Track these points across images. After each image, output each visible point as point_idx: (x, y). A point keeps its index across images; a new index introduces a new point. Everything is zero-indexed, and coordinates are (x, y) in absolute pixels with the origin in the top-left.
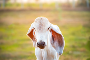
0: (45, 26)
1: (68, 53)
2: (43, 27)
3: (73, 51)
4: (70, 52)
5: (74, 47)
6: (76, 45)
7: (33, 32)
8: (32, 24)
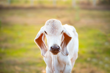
0: (58, 29)
1: (86, 61)
2: (56, 30)
3: (92, 58)
4: (89, 59)
5: (93, 53)
6: (96, 51)
7: (43, 37)
8: (42, 27)
